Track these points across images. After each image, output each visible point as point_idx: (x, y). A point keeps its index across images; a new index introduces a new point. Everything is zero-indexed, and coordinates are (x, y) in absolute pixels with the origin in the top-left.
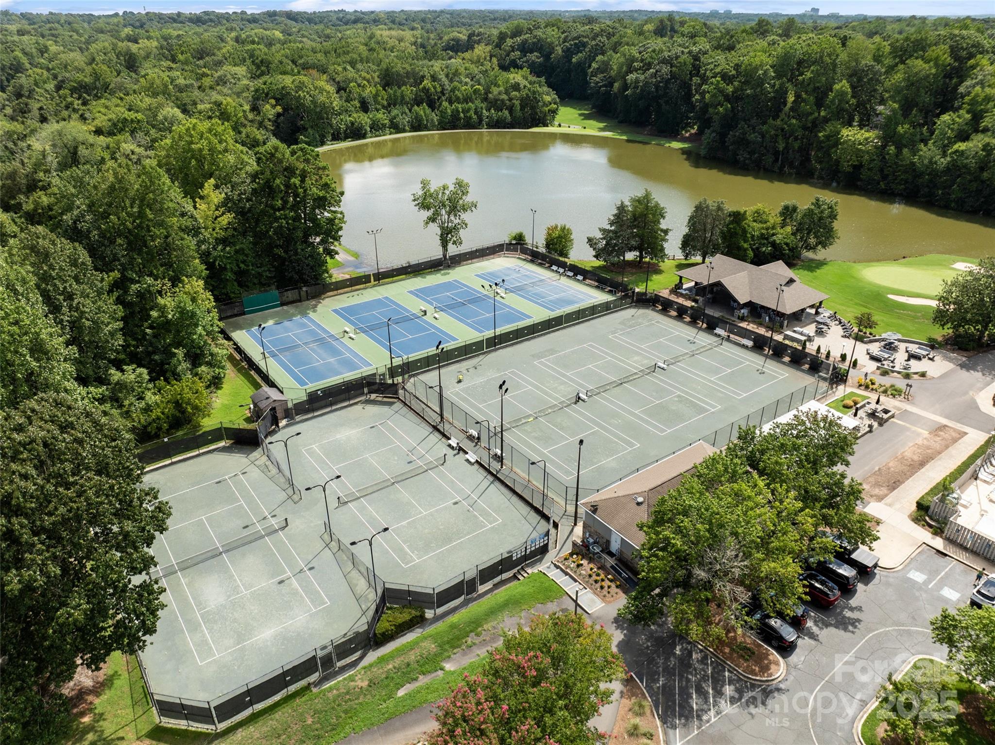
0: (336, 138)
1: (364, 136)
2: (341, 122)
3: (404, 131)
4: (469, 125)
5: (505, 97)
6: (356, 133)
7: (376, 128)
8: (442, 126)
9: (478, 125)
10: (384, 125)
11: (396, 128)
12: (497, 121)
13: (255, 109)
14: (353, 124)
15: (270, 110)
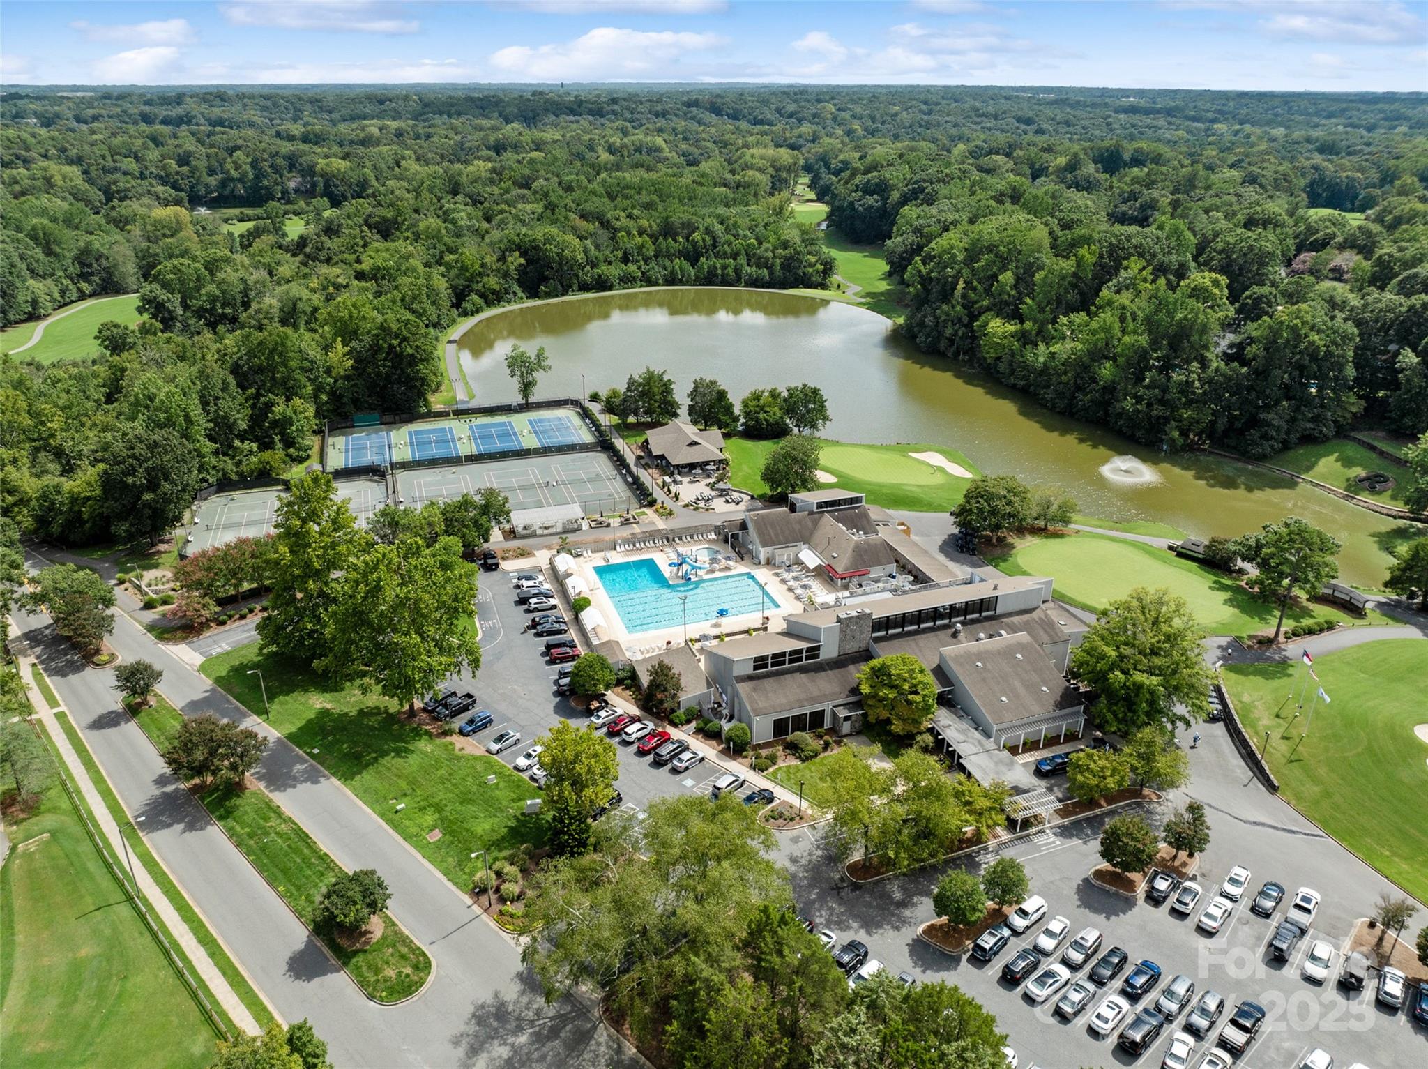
0: (584, 288)
1: (610, 288)
2: (588, 275)
3: (657, 284)
4: (725, 282)
5: (770, 254)
6: (602, 285)
7: (627, 280)
8: (699, 281)
9: (736, 281)
10: (634, 279)
11: (649, 282)
12: (756, 279)
13: (502, 259)
14: (600, 276)
15: (515, 260)
